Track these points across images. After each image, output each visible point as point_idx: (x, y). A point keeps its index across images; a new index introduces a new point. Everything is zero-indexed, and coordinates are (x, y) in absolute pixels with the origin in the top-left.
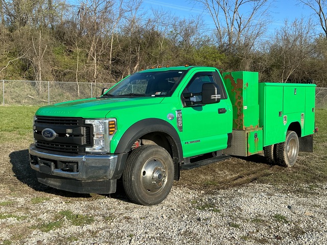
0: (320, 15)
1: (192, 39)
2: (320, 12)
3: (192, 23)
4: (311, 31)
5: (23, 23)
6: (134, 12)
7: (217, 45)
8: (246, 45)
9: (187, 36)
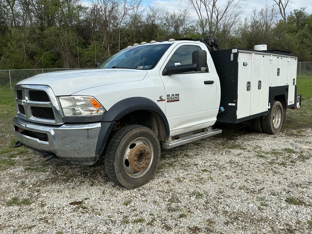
0: (279, 6)
1: (181, 29)
2: (279, 3)
3: (180, 16)
4: (274, 19)
5: (51, 23)
6: (135, 9)
7: (201, 33)
8: (224, 31)
9: (177, 27)
